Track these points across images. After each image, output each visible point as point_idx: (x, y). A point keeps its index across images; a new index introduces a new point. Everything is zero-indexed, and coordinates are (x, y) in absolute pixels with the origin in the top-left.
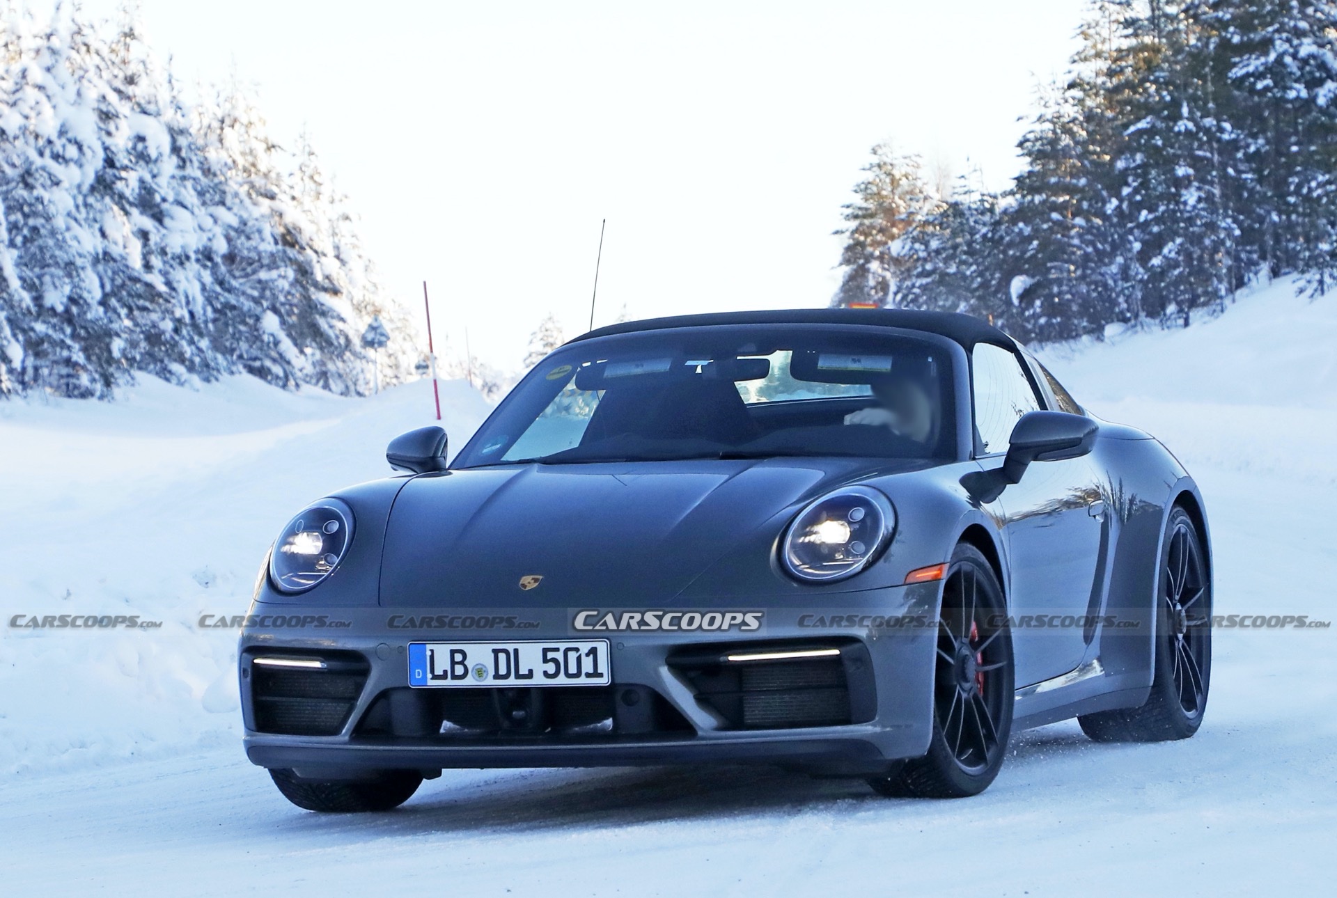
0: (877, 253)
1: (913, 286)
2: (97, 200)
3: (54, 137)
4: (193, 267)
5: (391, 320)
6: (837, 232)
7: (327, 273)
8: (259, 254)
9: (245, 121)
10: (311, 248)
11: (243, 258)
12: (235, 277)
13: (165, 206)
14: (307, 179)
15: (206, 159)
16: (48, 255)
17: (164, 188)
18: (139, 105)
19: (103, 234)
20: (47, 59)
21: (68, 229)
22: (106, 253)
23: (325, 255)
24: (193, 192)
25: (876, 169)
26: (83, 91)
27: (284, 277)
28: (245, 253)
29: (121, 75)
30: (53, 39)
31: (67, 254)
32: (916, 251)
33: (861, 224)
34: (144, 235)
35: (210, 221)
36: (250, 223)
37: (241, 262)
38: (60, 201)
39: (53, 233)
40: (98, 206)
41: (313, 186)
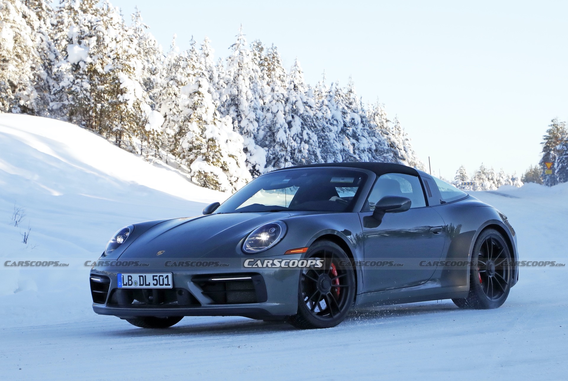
0: (553, 149)
1: (563, 158)
2: (342, 135)
3: (330, 119)
4: (366, 153)
5: (419, 167)
6: (541, 143)
7: (402, 154)
8: (384, 149)
9: (381, 114)
10: (398, 148)
11: (379, 150)
12: (377, 156)
13: (359, 137)
14: (397, 130)
15: (370, 124)
16: (328, 150)
17: (359, 132)
18: (353, 110)
19: (343, 144)
20: (329, 98)
21: (334, 143)
22: (343, 149)
23: (401, 150)
24: (367, 133)
25: (553, 126)
26: (338, 106)
27: (390, 156)
28: (380, 149)
29: (348, 102)
30: (331, 93)
31: (333, 149)
32: (564, 148)
33: (548, 141)
34: (354, 144)
35: (371, 141)
36: (382, 141)
37: (379, 152)
38: (332, 136)
39: (330, 144)
40: (342, 137)
41: (398, 131)
